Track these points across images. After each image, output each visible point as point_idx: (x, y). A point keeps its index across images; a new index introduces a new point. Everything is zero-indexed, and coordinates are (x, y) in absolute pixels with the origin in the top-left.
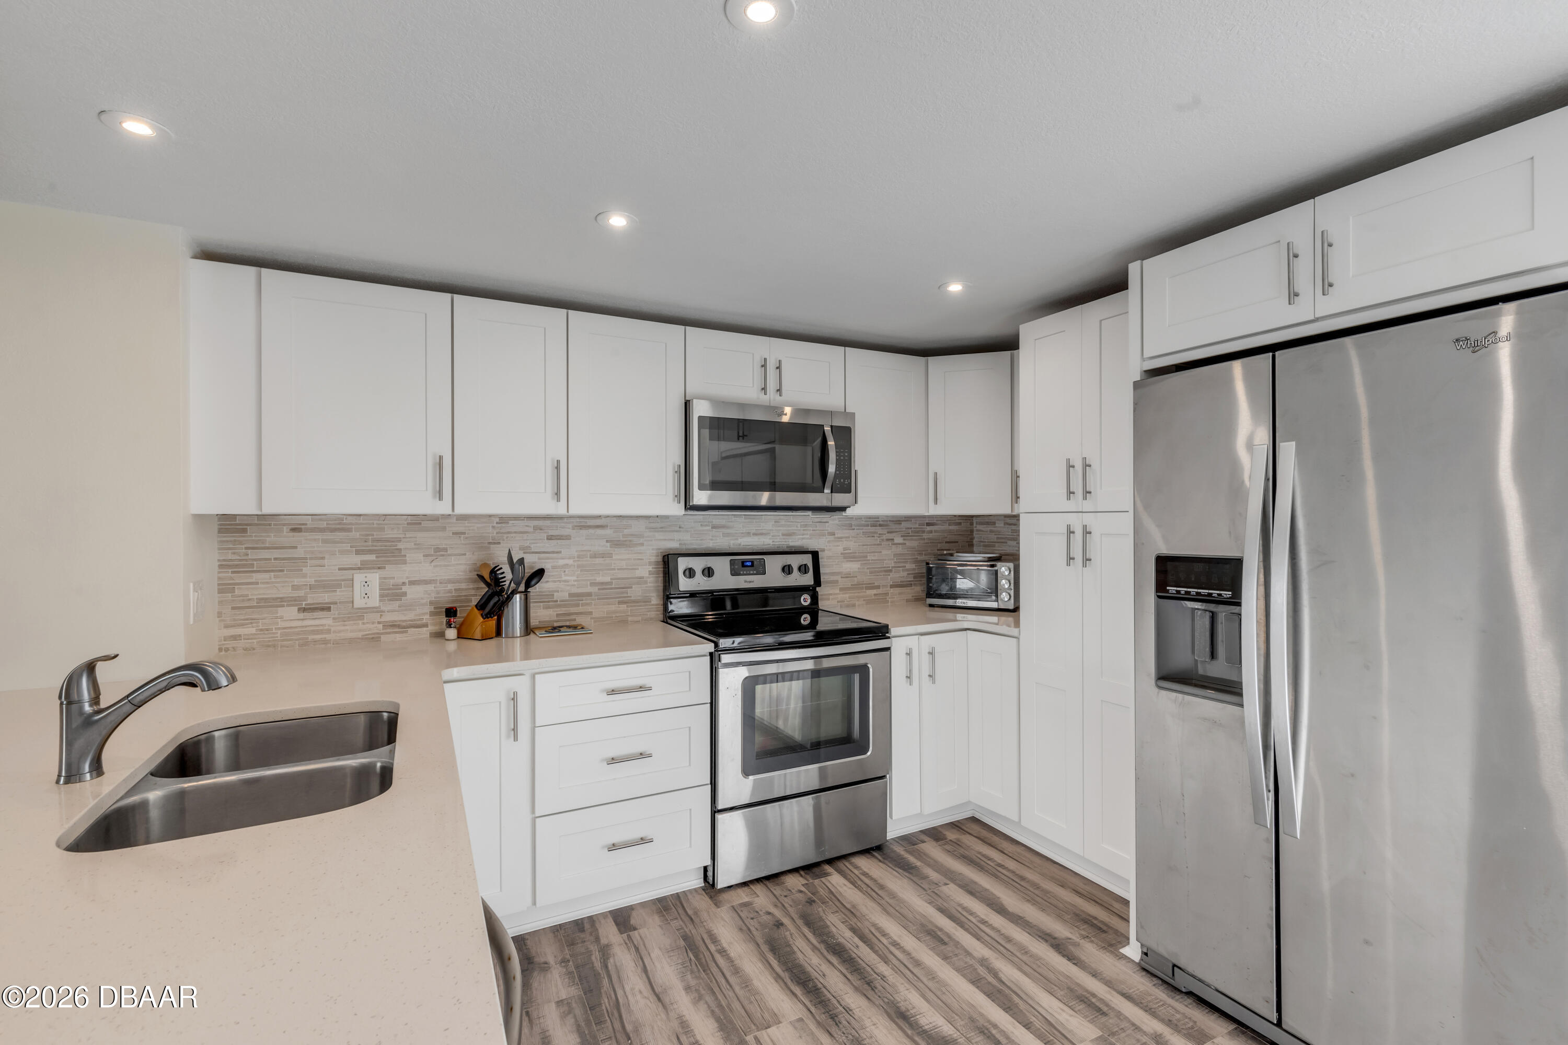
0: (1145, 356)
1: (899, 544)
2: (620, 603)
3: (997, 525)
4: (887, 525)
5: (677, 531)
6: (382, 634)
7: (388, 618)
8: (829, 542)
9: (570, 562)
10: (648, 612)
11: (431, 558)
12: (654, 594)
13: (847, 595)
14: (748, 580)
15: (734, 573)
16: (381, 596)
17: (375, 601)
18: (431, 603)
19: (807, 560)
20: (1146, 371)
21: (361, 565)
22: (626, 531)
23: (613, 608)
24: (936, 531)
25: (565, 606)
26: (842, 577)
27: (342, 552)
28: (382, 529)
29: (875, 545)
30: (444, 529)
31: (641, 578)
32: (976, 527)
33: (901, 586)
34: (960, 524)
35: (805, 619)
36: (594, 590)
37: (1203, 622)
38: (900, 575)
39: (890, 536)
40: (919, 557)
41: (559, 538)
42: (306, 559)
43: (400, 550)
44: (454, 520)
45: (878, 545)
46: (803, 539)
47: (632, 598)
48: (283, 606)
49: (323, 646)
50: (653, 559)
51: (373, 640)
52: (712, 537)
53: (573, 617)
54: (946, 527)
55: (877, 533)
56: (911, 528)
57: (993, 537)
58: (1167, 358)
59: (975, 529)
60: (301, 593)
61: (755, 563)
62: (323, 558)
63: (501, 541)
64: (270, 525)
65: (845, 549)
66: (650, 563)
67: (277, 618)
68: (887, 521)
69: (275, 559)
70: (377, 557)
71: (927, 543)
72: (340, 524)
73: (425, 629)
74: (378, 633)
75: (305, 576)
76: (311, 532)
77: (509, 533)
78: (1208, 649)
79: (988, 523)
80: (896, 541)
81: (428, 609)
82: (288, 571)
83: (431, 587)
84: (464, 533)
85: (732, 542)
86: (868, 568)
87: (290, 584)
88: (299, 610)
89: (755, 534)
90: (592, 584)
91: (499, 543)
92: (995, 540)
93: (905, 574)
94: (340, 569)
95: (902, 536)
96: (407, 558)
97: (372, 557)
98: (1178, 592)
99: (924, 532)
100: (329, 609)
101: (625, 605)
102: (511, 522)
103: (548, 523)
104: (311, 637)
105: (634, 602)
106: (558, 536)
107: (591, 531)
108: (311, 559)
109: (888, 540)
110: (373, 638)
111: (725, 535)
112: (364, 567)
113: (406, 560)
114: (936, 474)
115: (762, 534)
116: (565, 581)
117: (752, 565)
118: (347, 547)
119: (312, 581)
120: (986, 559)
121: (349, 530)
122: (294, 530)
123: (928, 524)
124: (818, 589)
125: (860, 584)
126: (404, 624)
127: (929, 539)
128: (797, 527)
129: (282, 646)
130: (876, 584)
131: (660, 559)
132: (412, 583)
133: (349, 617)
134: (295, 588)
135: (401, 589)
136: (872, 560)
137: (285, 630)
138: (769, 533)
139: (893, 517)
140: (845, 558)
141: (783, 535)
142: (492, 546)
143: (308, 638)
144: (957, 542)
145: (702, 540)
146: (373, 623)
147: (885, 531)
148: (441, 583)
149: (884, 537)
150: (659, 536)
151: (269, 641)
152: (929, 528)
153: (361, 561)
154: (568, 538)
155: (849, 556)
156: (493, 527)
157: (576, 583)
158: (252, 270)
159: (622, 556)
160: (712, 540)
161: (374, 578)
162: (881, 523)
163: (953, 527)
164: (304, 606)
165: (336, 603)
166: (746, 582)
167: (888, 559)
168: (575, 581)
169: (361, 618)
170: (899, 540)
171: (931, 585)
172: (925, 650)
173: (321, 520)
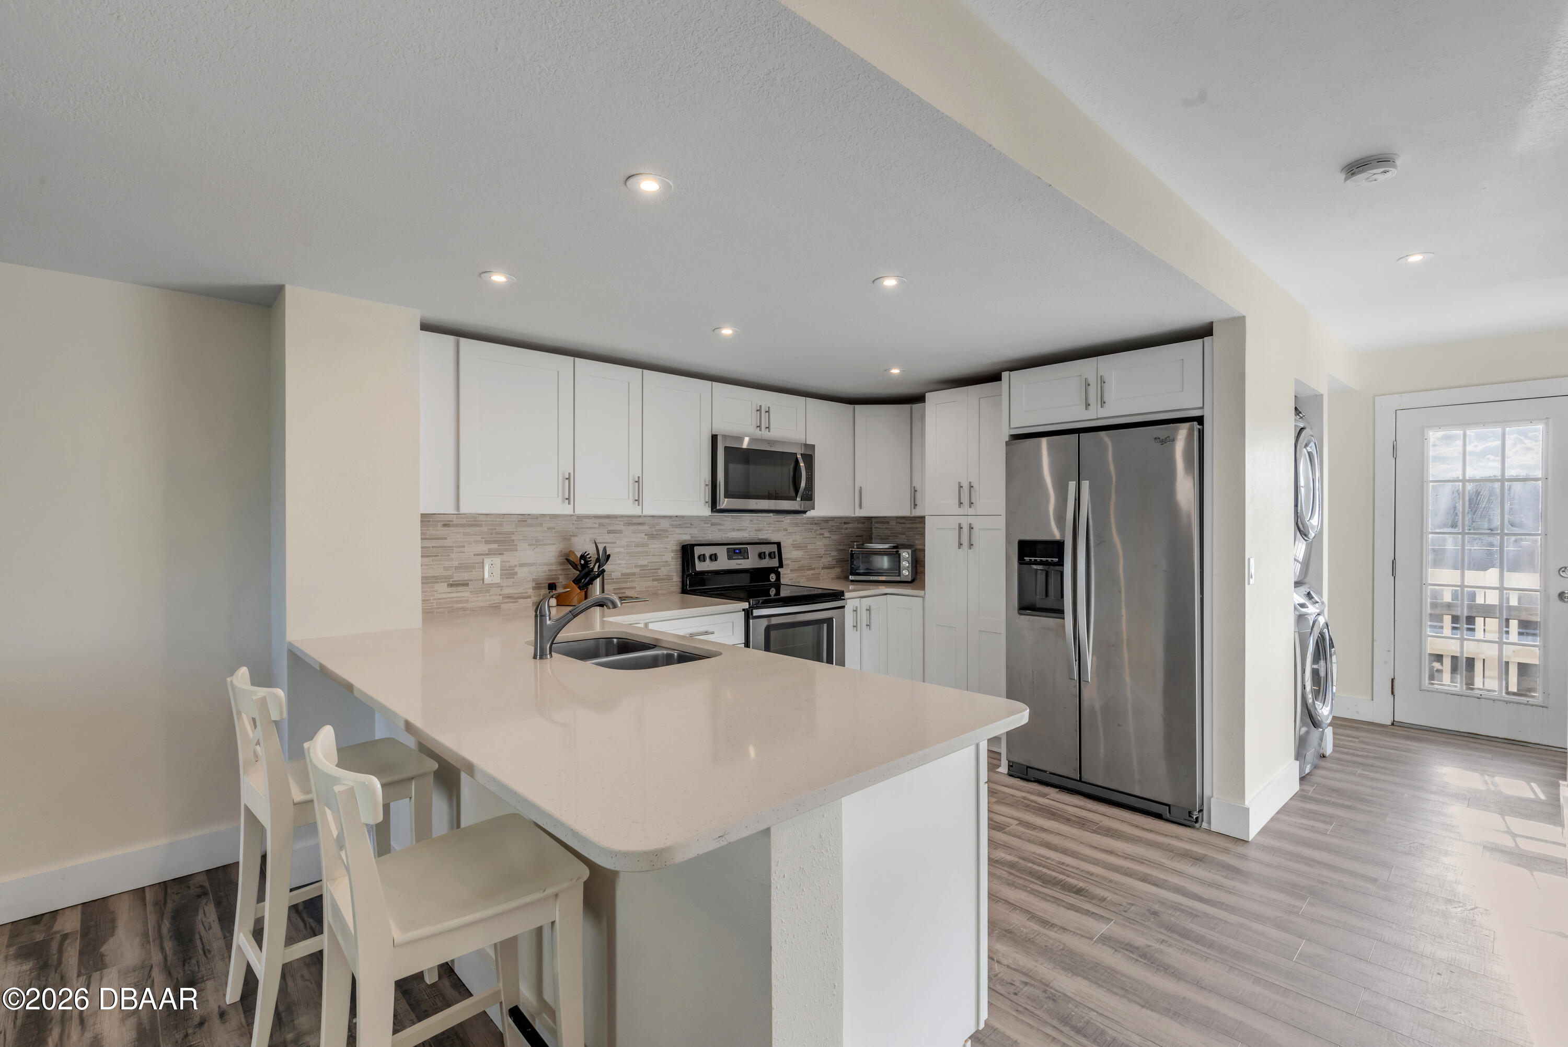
0: (1011, 426)
1: (828, 537)
2: (653, 580)
3: (891, 524)
4: (820, 524)
5: (689, 527)
6: (502, 603)
7: (507, 591)
8: (784, 535)
9: (622, 550)
10: (671, 587)
11: (533, 547)
12: (675, 574)
13: (795, 575)
14: (739, 563)
15: (730, 558)
16: (501, 575)
17: (497, 579)
18: (534, 580)
19: (774, 548)
20: (1011, 435)
21: (489, 552)
22: (657, 528)
23: (649, 584)
24: (850, 528)
25: (619, 582)
26: (792, 562)
27: (477, 542)
28: (501, 525)
29: (812, 538)
30: (541, 525)
31: (667, 562)
32: (874, 525)
33: (829, 568)
34: (864, 523)
35: (773, 592)
36: (637, 570)
37: (1041, 577)
38: (827, 560)
39: (822, 532)
40: (839, 547)
41: (615, 532)
42: (452, 547)
43: (513, 540)
44: (548, 518)
45: (814, 538)
46: (768, 533)
47: (661, 577)
48: (438, 582)
49: (463, 612)
50: (674, 548)
51: (496, 607)
52: (712, 531)
53: (623, 591)
54: (856, 525)
55: (813, 529)
56: (834, 526)
57: (888, 532)
58: (1025, 429)
59: (873, 527)
60: (449, 573)
61: (742, 550)
62: (464, 547)
63: (578, 534)
64: (429, 521)
65: (794, 541)
66: (672, 551)
67: (434, 591)
68: (819, 520)
69: (433, 547)
70: (499, 546)
71: (844, 537)
72: (475, 521)
73: (529, 599)
74: (499, 603)
75: (452, 560)
76: (456, 527)
77: (583, 528)
78: (1044, 592)
79: (883, 522)
80: (825, 536)
81: (531, 585)
82: (441, 556)
83: (533, 569)
84: (554, 528)
85: (724, 535)
86: (808, 555)
87: (442, 566)
88: (448, 585)
89: (738, 530)
90: (636, 566)
91: (577, 536)
92: (890, 535)
93: (831, 559)
94: (475, 555)
95: (829, 532)
96: (518, 547)
97: (495, 546)
98: (1031, 560)
99: (842, 529)
100: (467, 585)
101: (656, 582)
102: (584, 520)
103: (608, 521)
104: (456, 606)
105: (662, 579)
106: (614, 530)
107: (635, 527)
108: (457, 547)
109: (820, 534)
110: (495, 607)
111: (720, 530)
112: (490, 553)
113: (517, 548)
114: (861, 488)
115: (742, 530)
116: (619, 564)
117: (740, 552)
118: (479, 538)
119: (456, 564)
120: (892, 547)
121: (480, 526)
122: (445, 525)
123: (845, 523)
124: (780, 570)
125: (803, 567)
126: (516, 596)
127: (846, 534)
128: (764, 524)
129: (436, 613)
130: (813, 567)
131: (679, 548)
132: (521, 565)
133: (480, 591)
134: (445, 569)
135: (514, 570)
136: (811, 549)
137: (439, 601)
138: (746, 530)
139: (824, 517)
140: (794, 547)
141: (756, 530)
142: (572, 538)
143: (454, 607)
144: (862, 536)
145: (705, 534)
146: (496, 595)
147: (818, 528)
148: (539, 565)
149: (818, 532)
150: (678, 531)
151: (428, 609)
152: (846, 526)
153: (488, 549)
154: (620, 532)
155: (797, 547)
156: (573, 524)
157: (625, 566)
158: (451, 339)
159: (655, 546)
160: (711, 534)
161: (497, 561)
162: (816, 522)
163: (860, 525)
164: (451, 583)
165: (472, 580)
166: (737, 564)
167: (821, 549)
168: (625, 564)
169: (488, 591)
170: (827, 534)
171: (853, 566)
172: (864, 608)
173: (462, 518)
